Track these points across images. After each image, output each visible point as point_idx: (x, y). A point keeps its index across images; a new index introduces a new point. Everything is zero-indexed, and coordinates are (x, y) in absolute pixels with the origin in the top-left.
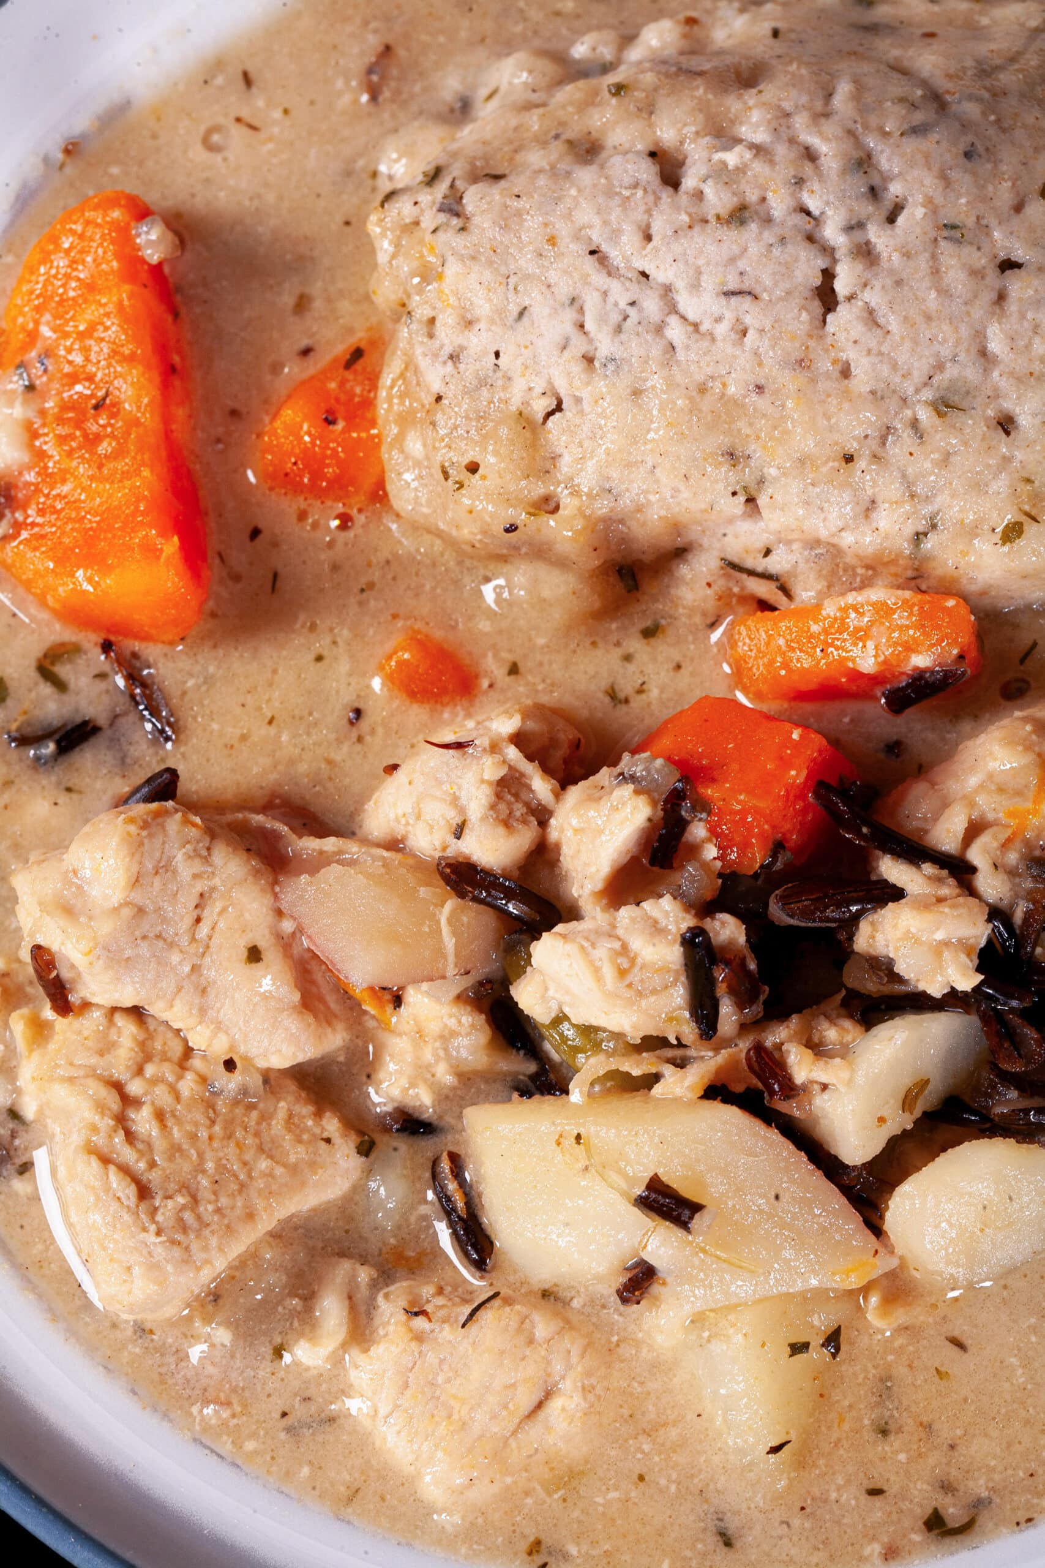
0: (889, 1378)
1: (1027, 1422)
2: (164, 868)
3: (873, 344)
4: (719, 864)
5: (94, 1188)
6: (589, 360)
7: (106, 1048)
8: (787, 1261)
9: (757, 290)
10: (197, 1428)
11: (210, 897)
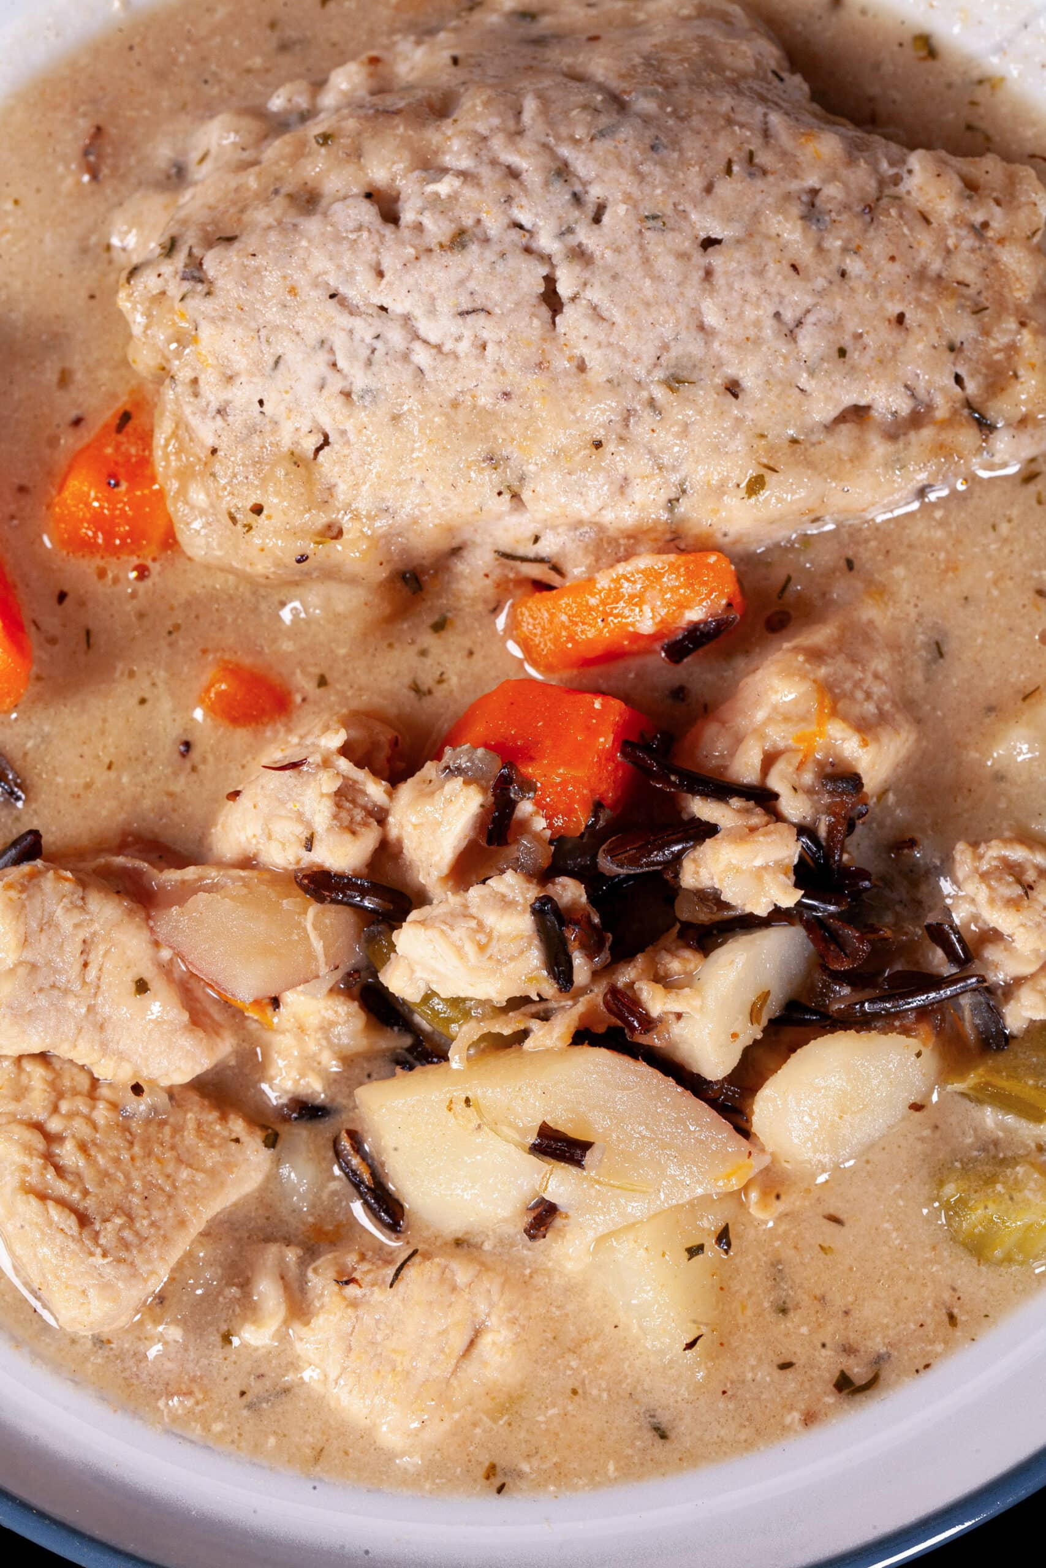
0: (779, 1262)
1: (909, 1279)
2: (47, 924)
3: (602, 337)
4: (548, 833)
5: (37, 1224)
6: (347, 395)
7: (20, 1093)
8: (673, 1177)
9: (489, 306)
10: (167, 1420)
11: (93, 942)
